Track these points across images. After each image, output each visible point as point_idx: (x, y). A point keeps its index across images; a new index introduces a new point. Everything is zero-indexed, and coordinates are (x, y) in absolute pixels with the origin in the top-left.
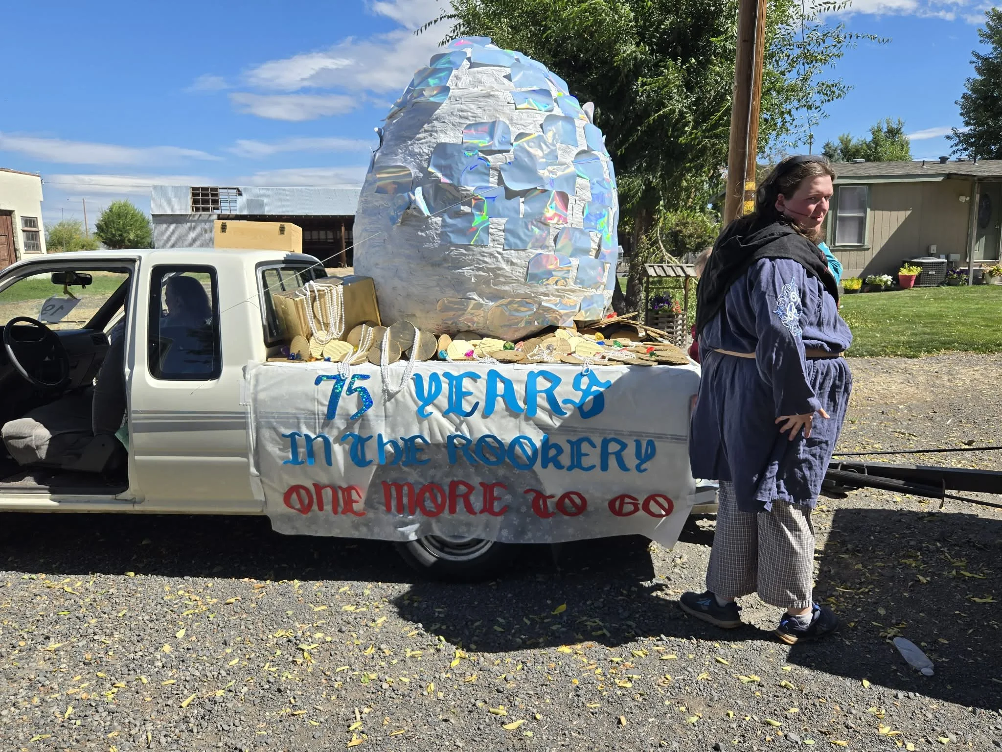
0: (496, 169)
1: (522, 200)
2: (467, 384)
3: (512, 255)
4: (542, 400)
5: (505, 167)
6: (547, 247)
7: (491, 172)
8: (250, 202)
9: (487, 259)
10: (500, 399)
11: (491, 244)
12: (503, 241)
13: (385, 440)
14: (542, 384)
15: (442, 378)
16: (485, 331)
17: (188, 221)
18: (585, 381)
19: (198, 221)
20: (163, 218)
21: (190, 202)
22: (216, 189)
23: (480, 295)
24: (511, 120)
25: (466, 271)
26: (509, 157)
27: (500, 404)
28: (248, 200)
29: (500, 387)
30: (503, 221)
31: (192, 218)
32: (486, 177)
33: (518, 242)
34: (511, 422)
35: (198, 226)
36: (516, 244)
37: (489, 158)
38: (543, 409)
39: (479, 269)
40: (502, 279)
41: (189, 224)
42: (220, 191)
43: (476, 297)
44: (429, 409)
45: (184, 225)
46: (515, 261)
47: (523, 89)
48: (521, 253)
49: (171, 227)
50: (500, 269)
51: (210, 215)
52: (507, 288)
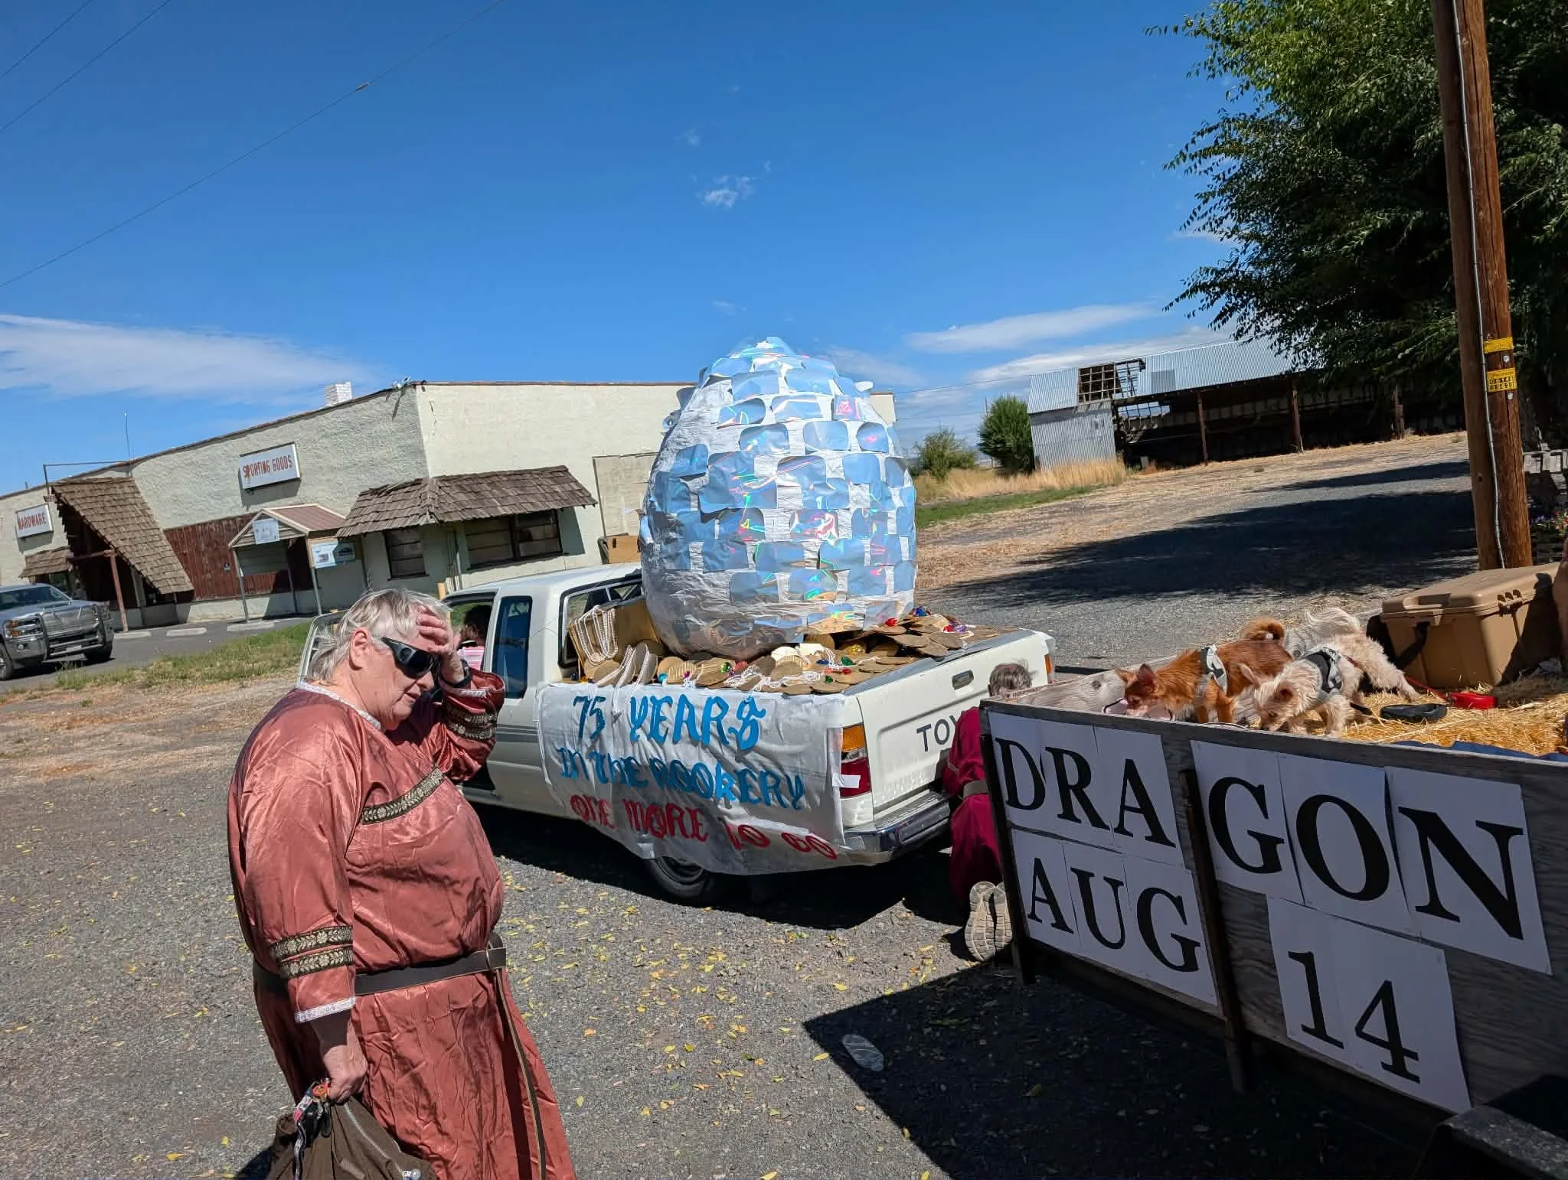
0: (694, 494)
1: (717, 521)
2: (665, 706)
3: (713, 577)
4: (713, 729)
5: (703, 490)
6: (747, 566)
7: (692, 497)
8: (1155, 376)
9: (692, 583)
10: (685, 725)
11: (692, 568)
12: (702, 564)
13: (613, 760)
14: (716, 711)
15: (649, 702)
16: (715, 651)
17: (1073, 417)
18: (747, 708)
19: (1087, 413)
20: (1043, 416)
21: (1076, 390)
22: (1111, 366)
23: (696, 617)
24: (710, 441)
25: (679, 595)
26: (705, 480)
27: (684, 731)
28: (1153, 374)
29: (686, 711)
30: (701, 544)
31: (1079, 411)
32: (687, 502)
33: (717, 564)
34: (692, 750)
35: (1087, 421)
36: (714, 566)
37: (689, 483)
38: (715, 736)
39: (688, 593)
40: (709, 601)
41: (1075, 420)
42: (1118, 367)
43: (692, 619)
44: (639, 731)
45: (1069, 421)
46: (716, 582)
47: (741, 401)
48: (721, 574)
49: (1053, 426)
50: (704, 591)
51: (1101, 404)
52: (715, 609)
